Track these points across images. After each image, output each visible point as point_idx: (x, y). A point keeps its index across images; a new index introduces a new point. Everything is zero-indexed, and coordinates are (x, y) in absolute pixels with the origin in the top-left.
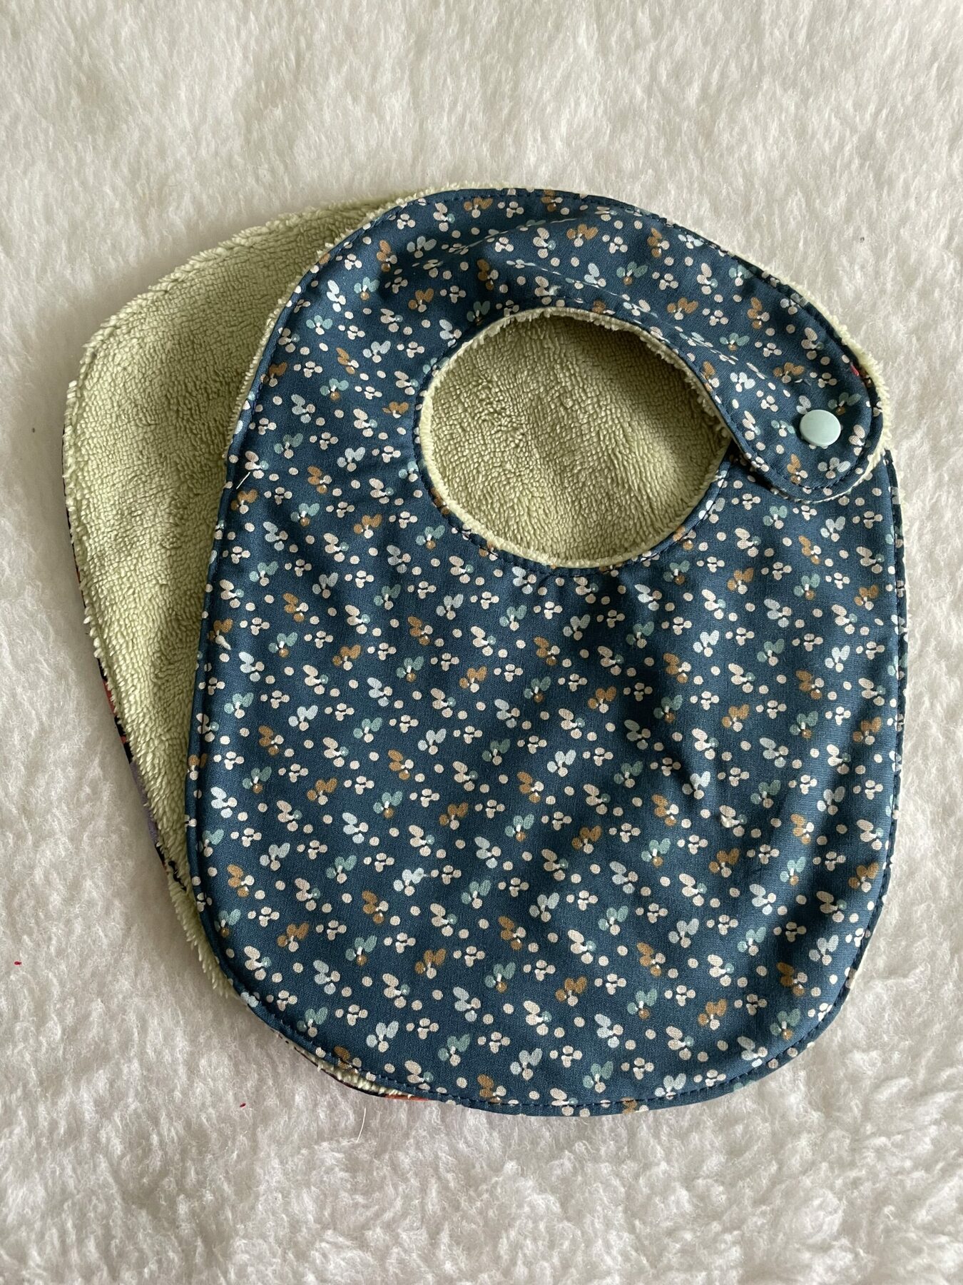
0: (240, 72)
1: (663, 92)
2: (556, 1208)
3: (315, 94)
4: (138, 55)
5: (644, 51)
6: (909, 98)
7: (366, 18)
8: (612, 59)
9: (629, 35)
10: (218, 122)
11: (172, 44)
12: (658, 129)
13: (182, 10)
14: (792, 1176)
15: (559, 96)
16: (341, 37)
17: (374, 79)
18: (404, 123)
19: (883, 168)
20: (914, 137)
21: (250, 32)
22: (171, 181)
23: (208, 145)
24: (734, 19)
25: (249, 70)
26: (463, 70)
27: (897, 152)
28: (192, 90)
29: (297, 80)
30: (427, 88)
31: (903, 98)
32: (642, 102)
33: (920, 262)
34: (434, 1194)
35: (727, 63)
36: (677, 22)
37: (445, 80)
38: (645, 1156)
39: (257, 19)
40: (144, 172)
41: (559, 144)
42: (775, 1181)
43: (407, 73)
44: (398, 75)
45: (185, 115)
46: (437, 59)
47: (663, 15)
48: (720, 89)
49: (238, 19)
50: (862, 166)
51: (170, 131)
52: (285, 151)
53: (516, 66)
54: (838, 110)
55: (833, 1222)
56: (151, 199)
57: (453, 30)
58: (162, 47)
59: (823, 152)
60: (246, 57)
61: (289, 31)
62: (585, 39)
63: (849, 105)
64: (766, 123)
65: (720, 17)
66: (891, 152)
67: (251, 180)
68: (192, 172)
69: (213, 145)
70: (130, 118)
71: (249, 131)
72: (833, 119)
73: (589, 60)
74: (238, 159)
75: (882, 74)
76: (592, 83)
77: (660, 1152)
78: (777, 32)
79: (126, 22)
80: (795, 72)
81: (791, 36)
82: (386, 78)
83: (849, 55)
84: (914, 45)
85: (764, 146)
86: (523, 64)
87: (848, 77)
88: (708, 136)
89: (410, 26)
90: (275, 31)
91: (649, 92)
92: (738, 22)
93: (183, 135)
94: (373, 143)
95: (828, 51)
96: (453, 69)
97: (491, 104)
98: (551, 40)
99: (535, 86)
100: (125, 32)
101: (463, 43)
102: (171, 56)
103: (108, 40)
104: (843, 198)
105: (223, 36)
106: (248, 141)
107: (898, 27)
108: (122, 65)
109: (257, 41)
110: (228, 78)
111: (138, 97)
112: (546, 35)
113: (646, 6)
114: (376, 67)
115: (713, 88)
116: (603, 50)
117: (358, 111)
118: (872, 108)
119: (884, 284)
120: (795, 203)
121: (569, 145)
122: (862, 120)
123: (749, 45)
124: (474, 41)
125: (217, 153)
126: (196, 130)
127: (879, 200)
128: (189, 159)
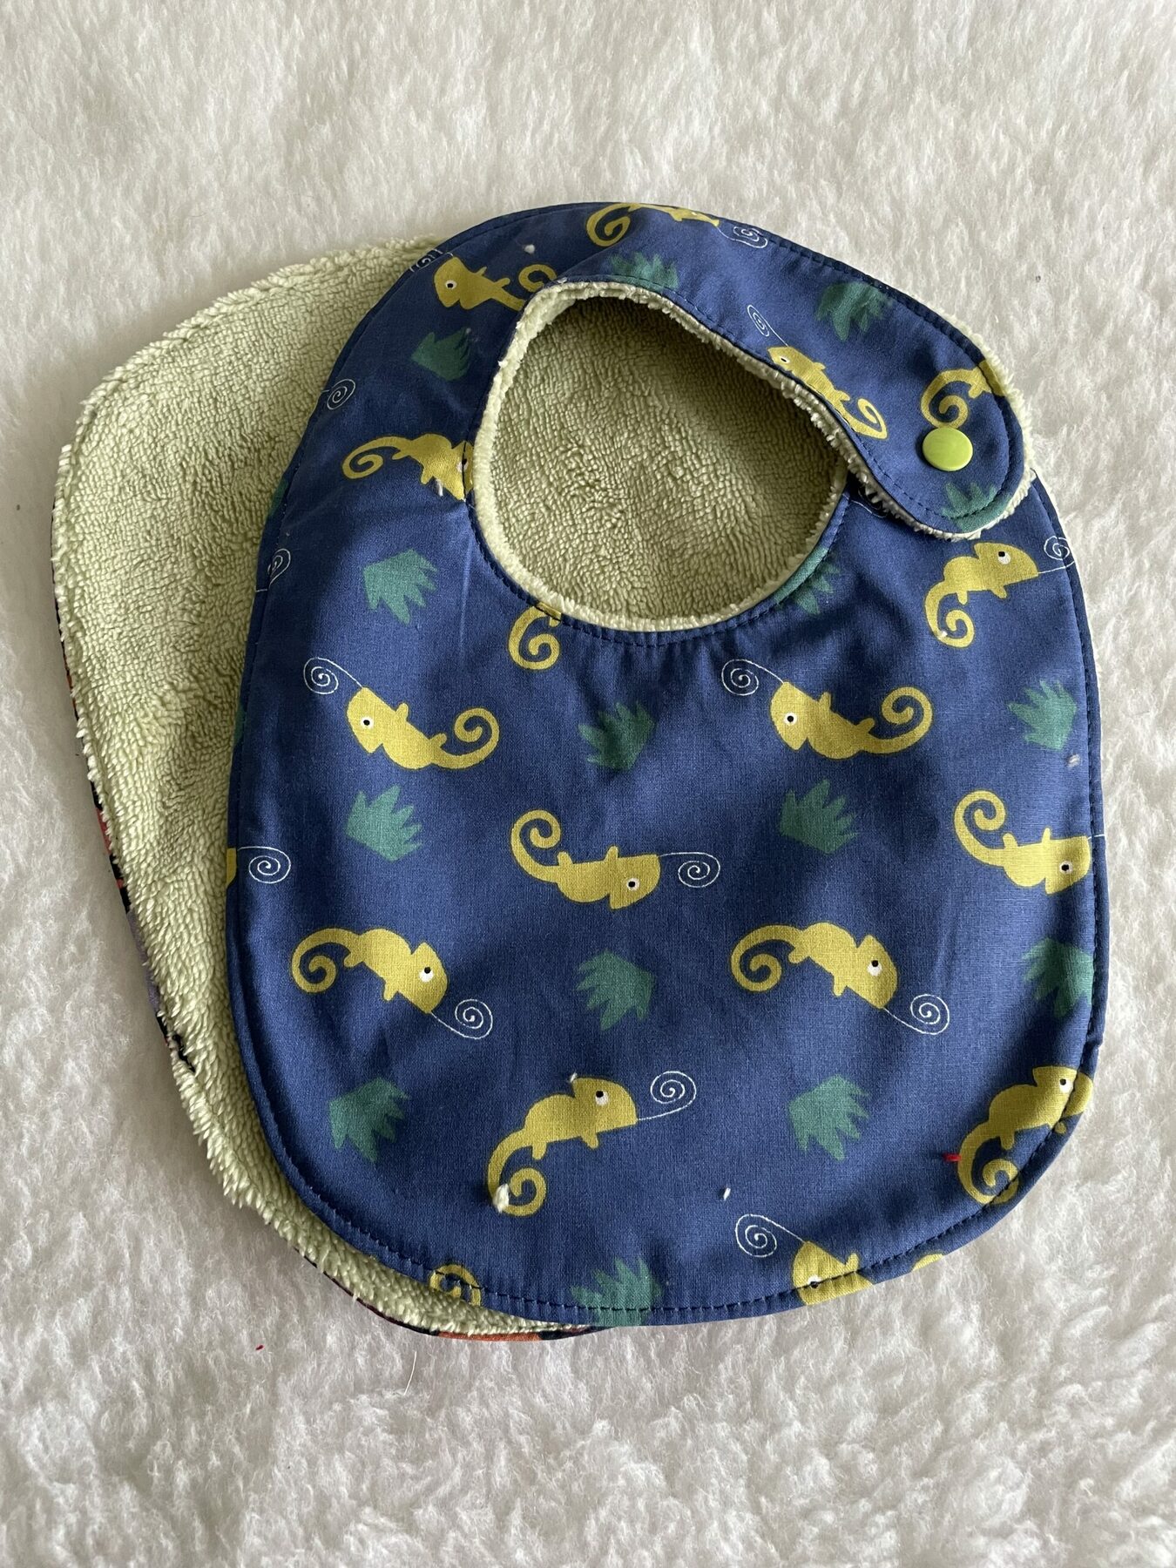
0: (280, 84)
1: (794, 107)
2: (659, 1481)
3: (371, 109)
4: (158, 63)
5: (770, 58)
6: (1094, 113)
7: (434, 20)
8: (732, 68)
9: (752, 38)
10: (252, 141)
11: (199, 52)
12: (787, 149)
13: (212, 11)
14: (962, 1440)
15: (666, 111)
16: (404, 42)
17: (442, 92)
18: (478, 144)
19: (1062, 193)
20: (1101, 158)
21: (294, 37)
22: (195, 211)
23: (240, 169)
24: (881, 20)
25: (292, 82)
26: (551, 80)
27: (1080, 176)
28: (221, 103)
29: (349, 93)
30: (507, 102)
31: (1086, 110)
32: (769, 117)
33: (1109, 306)
34: (503, 1463)
35: (871, 71)
36: (811, 23)
37: (529, 94)
38: (773, 1414)
39: (302, 23)
40: (161, 201)
41: (666, 169)
42: (940, 1447)
43: (484, 84)
44: (473, 87)
45: (213, 135)
46: (520, 68)
47: (793, 15)
48: (863, 102)
49: (279, 21)
50: (1037, 192)
51: (194, 153)
52: (334, 175)
53: (615, 76)
54: (1007, 127)
55: (1016, 1500)
56: (169, 232)
57: (539, 35)
58: (186, 53)
59: (990, 175)
60: (288, 67)
61: (341, 36)
62: (698, 42)
63: (1021, 121)
64: (919, 142)
65: (863, 17)
66: (1073, 175)
67: (291, 210)
68: (221, 200)
69: (246, 169)
70: (146, 138)
71: (290, 152)
72: (1001, 136)
73: (703, 69)
74: (277, 187)
75: (1061, 84)
76: (707, 96)
77: (792, 1409)
78: (932, 35)
79: (144, 25)
80: (955, 82)
81: (949, 40)
82: (457, 91)
83: (1019, 61)
84: (1099, 49)
85: (917, 168)
86: (624, 73)
87: (1018, 88)
88: (849, 157)
89: (487, 28)
90: (324, 35)
91: (776, 105)
92: (885, 23)
93: (210, 157)
94: (441, 167)
95: (995, 56)
96: (539, 79)
97: (583, 122)
98: (657, 46)
99: (637, 101)
100: (142, 40)
101: (552, 50)
102: (197, 65)
103: (123, 48)
104: (1013, 230)
105: (260, 40)
106: (288, 164)
107: (1078, 30)
108: (137, 75)
109: (302, 47)
110: (266, 91)
111: (156, 113)
112: (652, 40)
113: (773, 6)
114: (446, 77)
115: (855, 101)
116: (721, 56)
117: (424, 129)
118: (1048, 124)
119: (1065, 332)
120: (956, 237)
121: (677, 168)
122: (1036, 138)
123: (899, 49)
124: (565, 46)
125: (251, 178)
126: (226, 152)
127: (1058, 231)
128: (216, 185)
